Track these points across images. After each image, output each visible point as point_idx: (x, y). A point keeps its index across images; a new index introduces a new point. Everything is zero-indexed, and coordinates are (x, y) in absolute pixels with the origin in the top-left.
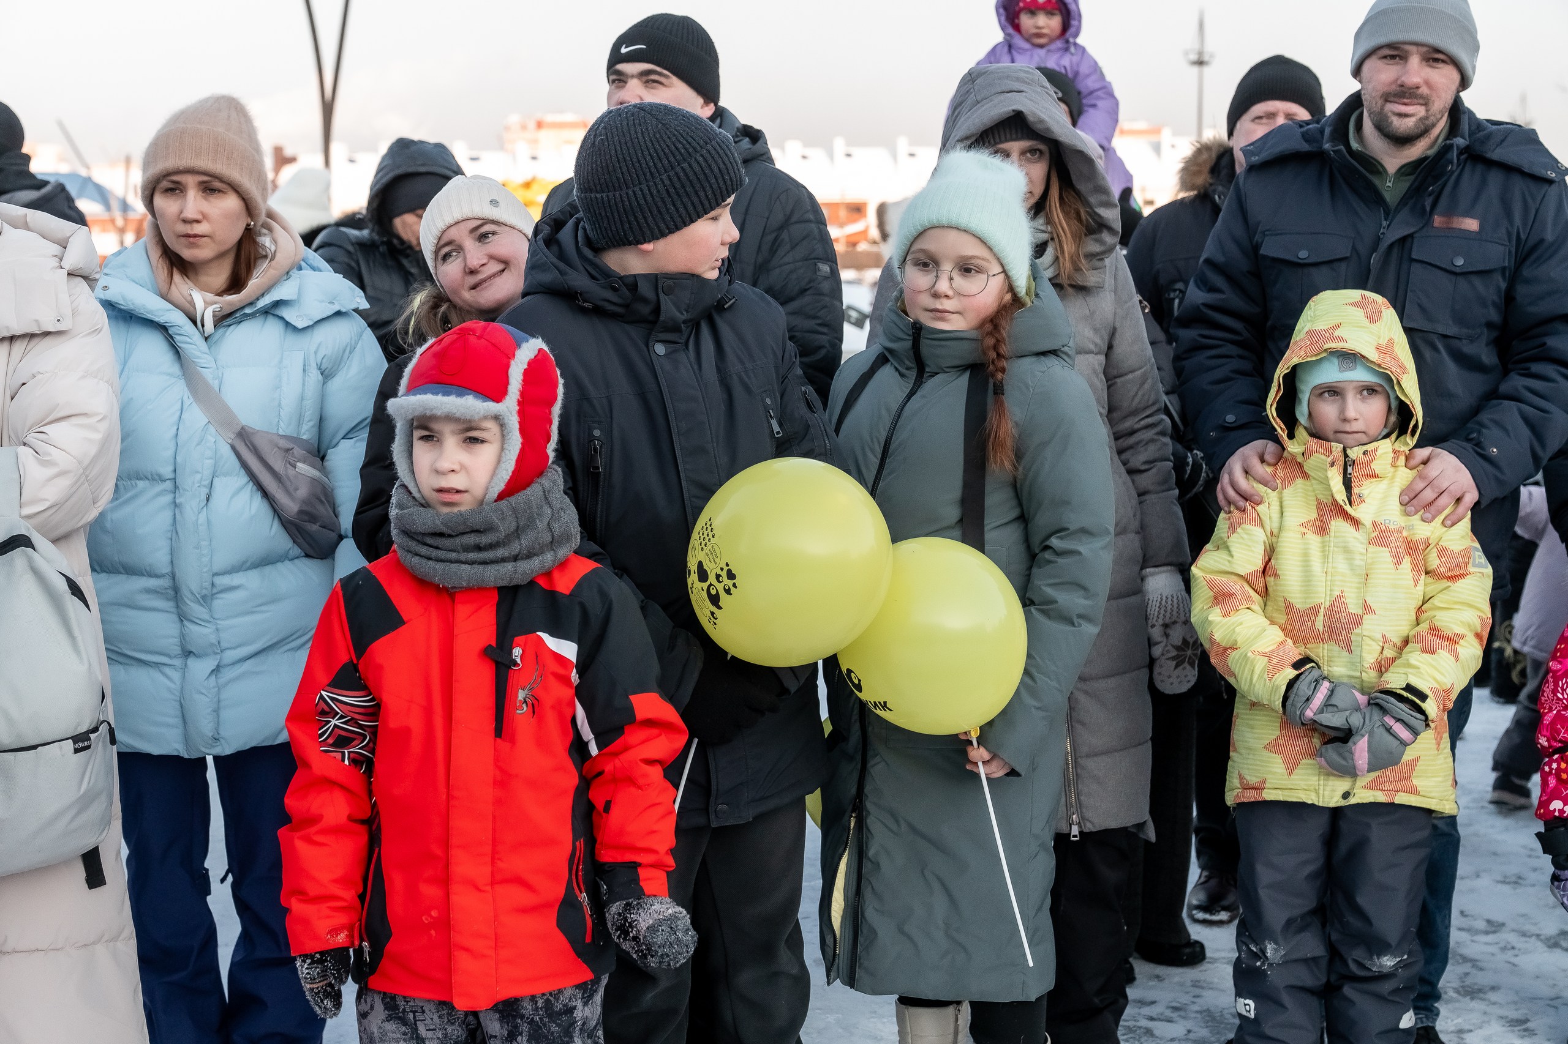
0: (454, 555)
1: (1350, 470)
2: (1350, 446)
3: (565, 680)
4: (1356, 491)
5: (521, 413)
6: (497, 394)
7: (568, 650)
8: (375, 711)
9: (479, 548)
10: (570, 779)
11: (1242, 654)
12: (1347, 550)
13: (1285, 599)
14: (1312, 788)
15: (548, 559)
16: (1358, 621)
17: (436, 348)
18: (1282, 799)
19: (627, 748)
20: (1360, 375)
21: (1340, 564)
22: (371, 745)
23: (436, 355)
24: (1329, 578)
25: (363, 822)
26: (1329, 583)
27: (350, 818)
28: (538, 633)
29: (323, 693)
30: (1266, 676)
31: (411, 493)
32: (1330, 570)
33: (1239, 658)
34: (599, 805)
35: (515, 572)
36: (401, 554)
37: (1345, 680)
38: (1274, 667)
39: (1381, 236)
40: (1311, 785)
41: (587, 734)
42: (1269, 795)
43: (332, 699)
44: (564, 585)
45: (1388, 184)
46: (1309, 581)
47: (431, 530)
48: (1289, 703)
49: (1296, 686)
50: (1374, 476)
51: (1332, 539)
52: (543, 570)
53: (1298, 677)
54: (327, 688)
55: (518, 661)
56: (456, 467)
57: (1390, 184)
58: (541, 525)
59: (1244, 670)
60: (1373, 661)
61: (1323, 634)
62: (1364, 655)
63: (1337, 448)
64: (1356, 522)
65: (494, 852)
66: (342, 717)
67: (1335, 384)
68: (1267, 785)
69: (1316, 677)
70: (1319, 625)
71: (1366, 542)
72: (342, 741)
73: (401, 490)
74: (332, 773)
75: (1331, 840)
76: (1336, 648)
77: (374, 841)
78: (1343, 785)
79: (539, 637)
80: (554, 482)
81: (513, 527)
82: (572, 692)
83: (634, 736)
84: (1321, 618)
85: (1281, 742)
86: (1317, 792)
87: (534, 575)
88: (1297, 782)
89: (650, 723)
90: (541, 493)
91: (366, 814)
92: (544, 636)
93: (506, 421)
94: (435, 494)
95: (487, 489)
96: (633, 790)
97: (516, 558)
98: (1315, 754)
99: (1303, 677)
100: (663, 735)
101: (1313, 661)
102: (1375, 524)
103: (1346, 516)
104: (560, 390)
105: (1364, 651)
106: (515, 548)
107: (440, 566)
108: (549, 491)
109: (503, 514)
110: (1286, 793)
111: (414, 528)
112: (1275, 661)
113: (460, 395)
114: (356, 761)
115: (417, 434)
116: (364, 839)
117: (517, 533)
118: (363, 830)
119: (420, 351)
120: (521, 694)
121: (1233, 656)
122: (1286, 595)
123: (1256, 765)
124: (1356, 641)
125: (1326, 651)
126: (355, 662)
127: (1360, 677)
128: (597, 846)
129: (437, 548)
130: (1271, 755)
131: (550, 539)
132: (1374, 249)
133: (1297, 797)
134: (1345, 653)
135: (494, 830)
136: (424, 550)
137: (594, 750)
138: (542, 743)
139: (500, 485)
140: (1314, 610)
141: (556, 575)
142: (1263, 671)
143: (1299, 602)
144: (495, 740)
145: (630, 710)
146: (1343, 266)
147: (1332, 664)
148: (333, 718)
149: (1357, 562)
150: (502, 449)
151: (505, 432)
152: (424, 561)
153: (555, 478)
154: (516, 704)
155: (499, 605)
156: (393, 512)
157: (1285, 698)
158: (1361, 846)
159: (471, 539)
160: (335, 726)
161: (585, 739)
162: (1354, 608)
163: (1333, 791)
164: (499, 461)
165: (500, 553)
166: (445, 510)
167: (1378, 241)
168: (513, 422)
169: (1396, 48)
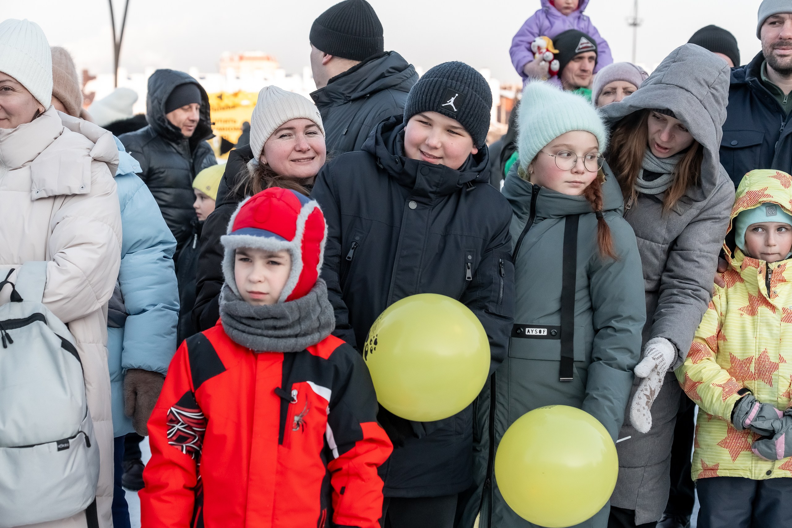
0: (259, 331)
1: (770, 276)
2: (771, 261)
3: (323, 412)
4: (772, 289)
5: (303, 248)
6: (289, 235)
7: (326, 393)
8: (204, 422)
9: (275, 328)
10: (321, 473)
11: (706, 385)
12: (768, 325)
13: (731, 354)
14: (748, 468)
15: (316, 337)
16: (775, 367)
17: (252, 205)
18: (729, 475)
19: (357, 455)
20: (779, 218)
21: (764, 332)
22: (199, 442)
23: (252, 209)
24: (758, 341)
25: (191, 489)
26: (757, 344)
27: (185, 487)
28: (309, 382)
29: (173, 409)
30: (721, 398)
31: (233, 292)
32: (758, 336)
33: (704, 388)
34: (338, 489)
35: (296, 344)
36: (225, 327)
37: (768, 402)
38: (727, 393)
39: (781, 131)
40: (747, 467)
41: (333, 445)
42: (721, 473)
43: (178, 413)
44: (325, 353)
45: (785, 101)
46: (745, 343)
47: (246, 316)
48: (735, 415)
49: (740, 405)
50: (784, 281)
51: (759, 318)
52: (313, 344)
53: (741, 399)
54: (175, 406)
55: (295, 398)
56: (262, 279)
57: (786, 101)
58: (314, 317)
59: (707, 394)
60: (784, 391)
61: (755, 374)
62: (779, 387)
63: (762, 263)
64: (773, 308)
65: (274, 515)
66: (182, 424)
67: (763, 224)
68: (720, 467)
69: (751, 400)
70: (752, 369)
71: (780, 320)
72: (181, 438)
73: (227, 289)
74: (175, 458)
75: (755, 501)
76: (763, 383)
77: (198, 502)
78: (766, 466)
79: (308, 385)
80: (323, 291)
81: (297, 317)
82: (325, 418)
83: (361, 448)
84: (753, 365)
85: (728, 441)
86: (751, 471)
87: (307, 346)
88: (738, 465)
89: (371, 440)
90: (315, 298)
91: (193, 484)
92: (312, 384)
93: (294, 252)
94: (248, 294)
95: (281, 293)
96: (359, 482)
97: (296, 336)
98: (749, 448)
99: (744, 399)
100: (379, 447)
101: (749, 391)
102: (784, 309)
103: (768, 304)
104: (326, 232)
105: (779, 385)
106: (297, 329)
107: (250, 337)
108: (320, 297)
109: (292, 309)
110: (732, 472)
111: (236, 313)
112: (727, 390)
113: (267, 236)
114: (190, 451)
115: (238, 257)
116: (192, 499)
117: (299, 321)
118: (191, 494)
119: (241, 204)
120: (296, 419)
121: (700, 387)
122: (731, 351)
123: (713, 455)
124: (776, 379)
125: (756, 385)
126: (193, 391)
127: (777, 401)
128: (335, 514)
129: (249, 326)
130: (722, 448)
131: (317, 325)
132: (777, 139)
133: (739, 474)
134: (768, 386)
135: (275, 501)
136: (241, 327)
137: (336, 455)
138: (306, 450)
139: (288, 291)
140: (749, 360)
141: (320, 347)
142: (719, 396)
143: (738, 354)
144: (278, 446)
145: (360, 433)
146: (758, 149)
147: (760, 393)
148: (177, 424)
149: (775, 332)
150: (291, 269)
151: (293, 259)
152: (240, 333)
153: (322, 288)
154: (292, 424)
155: (284, 364)
156: (222, 302)
157: (733, 413)
158: (773, 505)
159: (271, 323)
160: (178, 429)
161: (331, 447)
162: (773, 359)
163: (761, 470)
164: (289, 277)
165: (288, 332)
166: (254, 304)
167: (779, 134)
168: (298, 253)
169: (777, 17)
